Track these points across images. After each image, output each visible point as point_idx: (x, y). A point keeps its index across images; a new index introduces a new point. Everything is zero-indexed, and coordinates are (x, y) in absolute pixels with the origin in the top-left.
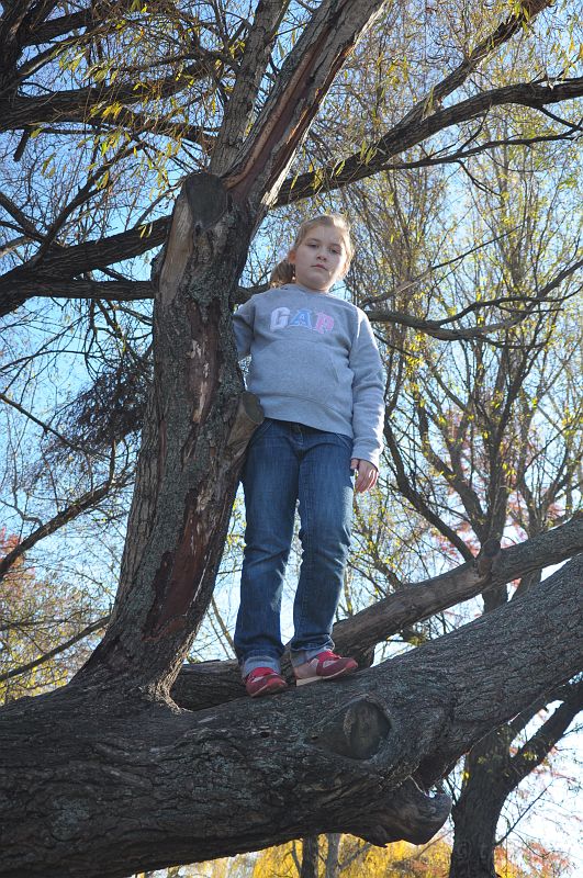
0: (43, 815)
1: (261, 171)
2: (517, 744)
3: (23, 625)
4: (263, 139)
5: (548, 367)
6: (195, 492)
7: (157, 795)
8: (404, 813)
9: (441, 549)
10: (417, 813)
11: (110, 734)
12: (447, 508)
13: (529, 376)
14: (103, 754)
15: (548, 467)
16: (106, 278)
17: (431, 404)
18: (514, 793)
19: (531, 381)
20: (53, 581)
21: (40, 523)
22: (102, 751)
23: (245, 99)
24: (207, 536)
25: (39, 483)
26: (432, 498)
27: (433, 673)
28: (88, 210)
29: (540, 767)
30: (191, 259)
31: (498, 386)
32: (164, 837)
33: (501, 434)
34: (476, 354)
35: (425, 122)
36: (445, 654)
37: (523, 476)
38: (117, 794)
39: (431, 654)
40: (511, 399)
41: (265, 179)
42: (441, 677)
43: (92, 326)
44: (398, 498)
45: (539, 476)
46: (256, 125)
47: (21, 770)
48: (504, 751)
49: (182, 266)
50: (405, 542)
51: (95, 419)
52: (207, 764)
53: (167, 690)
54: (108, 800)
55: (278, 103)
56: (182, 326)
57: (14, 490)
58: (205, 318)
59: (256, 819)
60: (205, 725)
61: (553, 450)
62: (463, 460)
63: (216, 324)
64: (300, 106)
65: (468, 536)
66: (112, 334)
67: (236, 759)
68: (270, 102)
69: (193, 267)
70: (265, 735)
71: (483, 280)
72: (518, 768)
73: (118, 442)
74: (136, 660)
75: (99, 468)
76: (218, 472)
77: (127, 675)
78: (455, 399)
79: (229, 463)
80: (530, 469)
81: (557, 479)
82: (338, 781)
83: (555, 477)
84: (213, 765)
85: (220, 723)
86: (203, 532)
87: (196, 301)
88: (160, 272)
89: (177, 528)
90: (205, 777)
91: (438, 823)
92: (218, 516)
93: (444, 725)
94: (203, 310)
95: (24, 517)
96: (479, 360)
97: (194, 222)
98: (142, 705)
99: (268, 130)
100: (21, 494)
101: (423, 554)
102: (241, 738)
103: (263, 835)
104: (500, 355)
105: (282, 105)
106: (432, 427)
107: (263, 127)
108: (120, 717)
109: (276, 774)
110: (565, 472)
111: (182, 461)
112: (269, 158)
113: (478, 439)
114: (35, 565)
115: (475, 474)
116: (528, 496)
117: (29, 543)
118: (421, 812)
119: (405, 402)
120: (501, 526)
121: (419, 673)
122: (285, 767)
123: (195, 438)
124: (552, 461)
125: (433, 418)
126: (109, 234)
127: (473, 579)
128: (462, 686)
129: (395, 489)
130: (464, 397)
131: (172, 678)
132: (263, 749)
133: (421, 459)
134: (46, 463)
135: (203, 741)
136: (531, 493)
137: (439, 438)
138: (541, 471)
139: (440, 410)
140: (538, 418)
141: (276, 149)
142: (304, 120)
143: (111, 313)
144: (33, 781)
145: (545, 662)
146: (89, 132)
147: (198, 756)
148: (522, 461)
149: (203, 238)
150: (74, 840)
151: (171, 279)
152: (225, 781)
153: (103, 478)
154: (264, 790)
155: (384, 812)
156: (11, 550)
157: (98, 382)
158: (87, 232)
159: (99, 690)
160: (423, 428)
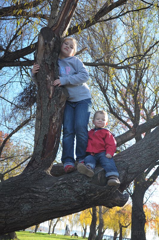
0: (18, 208)
1: (62, 25)
2: (147, 177)
3: (11, 158)
4: (62, 16)
5: (149, 75)
6: (52, 117)
7: (49, 200)
8: (116, 199)
9: (123, 127)
10: (120, 199)
11: (35, 185)
12: (124, 116)
13: (143, 77)
14: (33, 191)
15: (151, 102)
16: (24, 60)
17: (117, 88)
18: (147, 190)
19: (144, 78)
20: (18, 145)
21: (13, 130)
22: (33, 190)
23: (56, 4)
24: (56, 129)
25: (12, 119)
26: (119, 114)
27: (121, 161)
28: (17, 41)
29: (154, 183)
30: (45, 52)
31: (135, 81)
32: (52, 211)
33: (137, 94)
34: (128, 72)
35: (109, 7)
36: (124, 155)
37: (144, 105)
38: (38, 201)
39: (121, 156)
40: (139, 84)
41: (64, 27)
42: (124, 162)
43: (21, 74)
44: (110, 114)
45: (148, 105)
46: (60, 11)
47: (11, 197)
48: (144, 180)
49: (42, 54)
50: (113, 126)
51: (25, 100)
52: (62, 191)
53: (49, 172)
54: (36, 203)
55: (65, 4)
56: (44, 71)
57: (5, 121)
58: (50, 68)
59: (76, 204)
60: (60, 180)
61: (151, 97)
62: (127, 102)
63: (53, 70)
64: (71, 5)
65: (130, 123)
66: (27, 76)
67: (70, 189)
68: (63, 4)
69: (45, 54)
70: (77, 182)
71: (129, 51)
72: (148, 184)
73: (32, 106)
74: (40, 165)
75: (27, 113)
76: (58, 111)
77: (38, 169)
78: (124, 86)
79: (60, 108)
80: (146, 103)
81: (154, 105)
82: (98, 192)
83: (153, 105)
84: (64, 191)
85: (64, 180)
86: (55, 128)
87: (47, 64)
88: (36, 56)
89: (48, 128)
90: (61, 194)
91: (126, 201)
92: (59, 123)
93: (125, 175)
94: (49, 66)
95: (8, 128)
96: (130, 74)
97: (44, 41)
98: (43, 176)
99: (63, 12)
100: (7, 122)
101: (118, 129)
102: (70, 183)
103: (79, 208)
104: (135, 72)
105: (66, 5)
106: (118, 94)
107: (62, 12)
108: (37, 180)
109: (81, 192)
110: (155, 103)
111: (47, 109)
112: (64, 21)
113: (131, 96)
114: (13, 141)
115: (131, 106)
116: (146, 111)
117: (11, 135)
118: (121, 199)
119: (110, 88)
120: (139, 119)
121: (118, 161)
122: (83, 190)
123: (50, 102)
124: (152, 100)
125: (118, 91)
126: (24, 47)
127: (131, 134)
128: (130, 164)
129: (109, 112)
130: (126, 85)
131: (50, 168)
132: (76, 185)
133: (116, 103)
134: (13, 113)
135: (60, 185)
136: (146, 110)
137: (120, 97)
138: (149, 103)
139: (120, 89)
140: (147, 89)
141: (66, 18)
142: (73, 9)
143: (26, 70)
144: (15, 200)
145: (152, 155)
146: (15, 19)
147: (59, 189)
148: (144, 101)
149: (47, 46)
150: (27, 214)
151: (40, 58)
152: (67, 195)
153: (29, 116)
154: (78, 196)
155: (111, 199)
156: (6, 137)
157: (25, 89)
158: (17, 47)
159: (31, 173)
160: (116, 95)
